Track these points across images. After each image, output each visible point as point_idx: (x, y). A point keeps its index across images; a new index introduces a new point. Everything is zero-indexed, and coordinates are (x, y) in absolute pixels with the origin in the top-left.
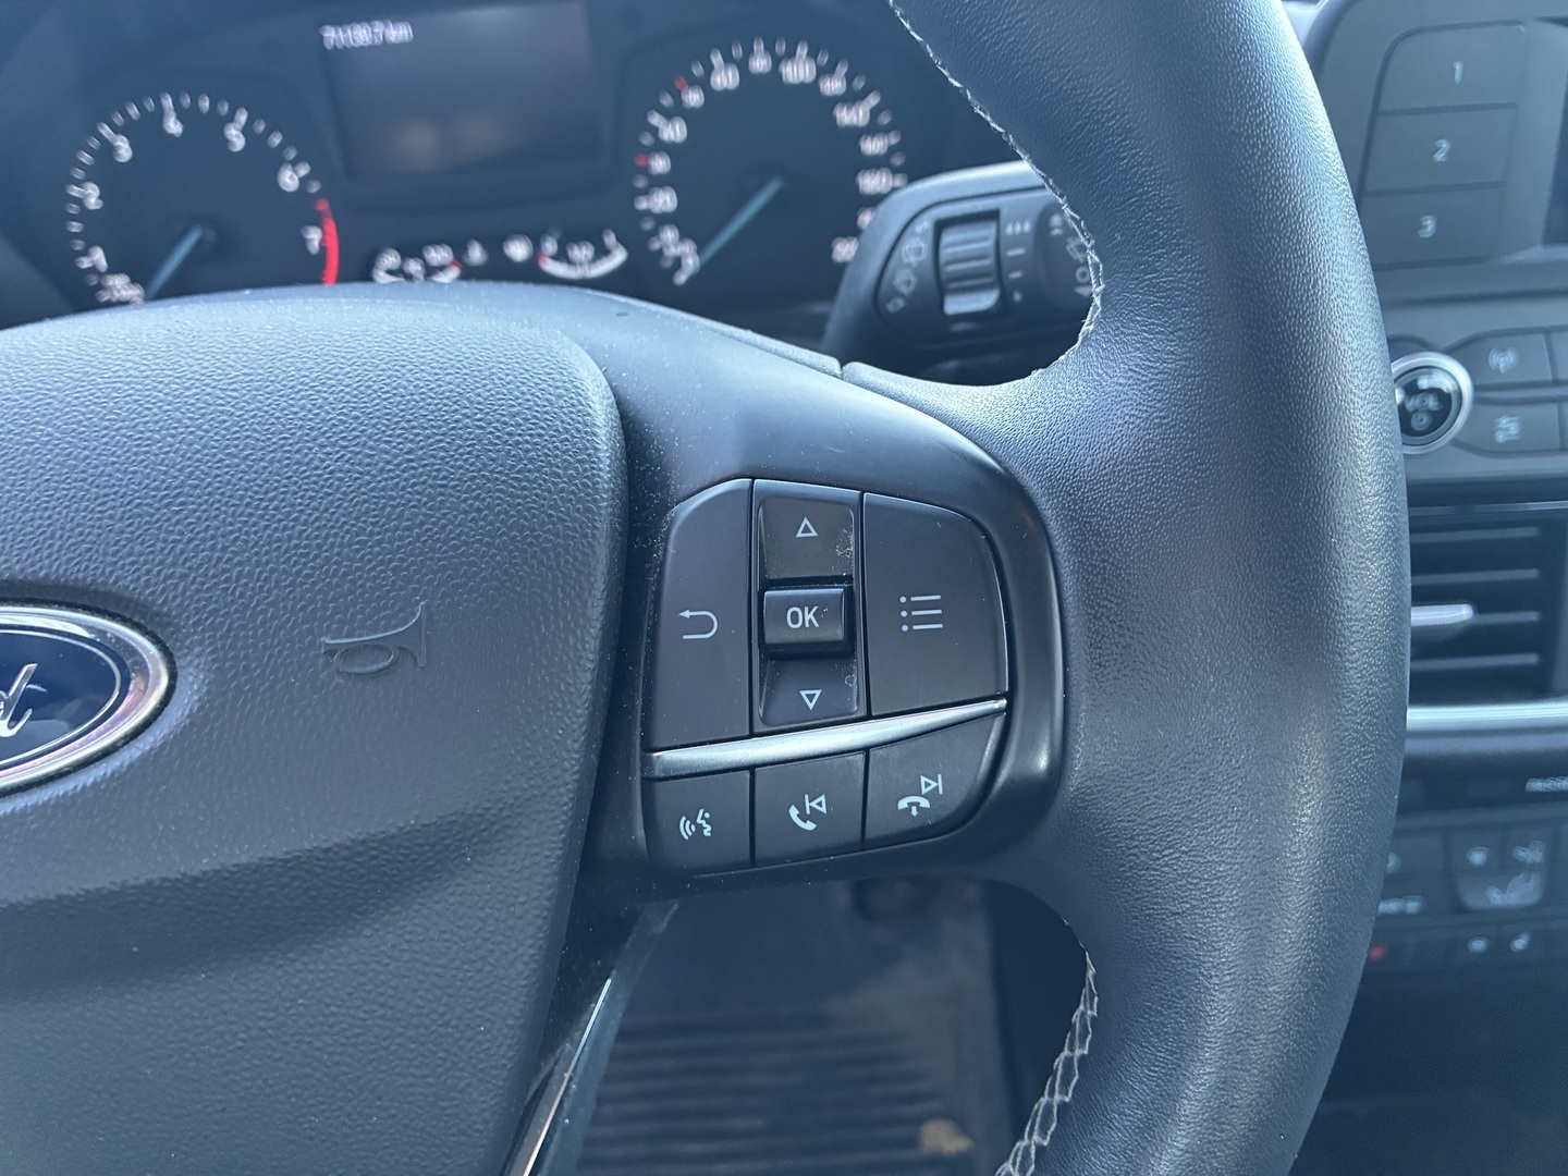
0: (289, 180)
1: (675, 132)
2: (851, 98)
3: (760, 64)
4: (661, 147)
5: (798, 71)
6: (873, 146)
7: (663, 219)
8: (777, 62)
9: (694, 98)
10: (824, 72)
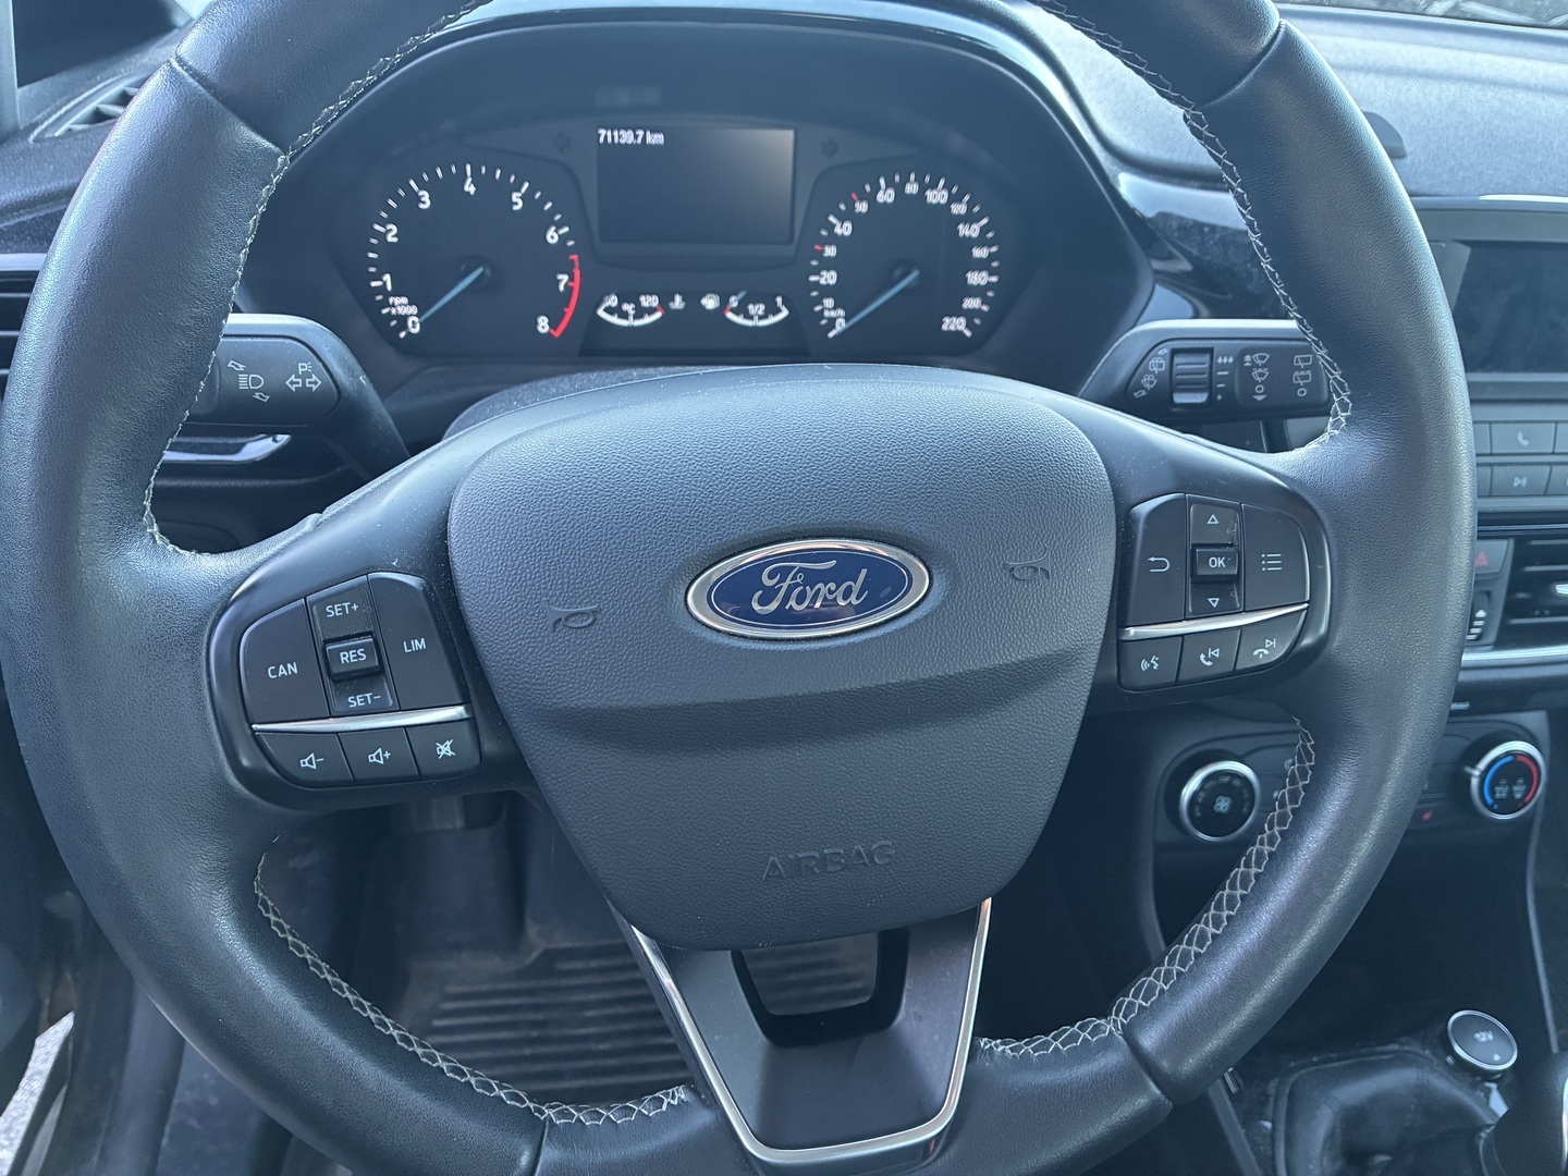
0: (552, 236)
1: (844, 229)
2: (969, 219)
3: (912, 188)
4: (833, 239)
5: (937, 196)
6: (980, 253)
7: (826, 291)
8: (923, 189)
9: (862, 207)
10: (954, 199)
